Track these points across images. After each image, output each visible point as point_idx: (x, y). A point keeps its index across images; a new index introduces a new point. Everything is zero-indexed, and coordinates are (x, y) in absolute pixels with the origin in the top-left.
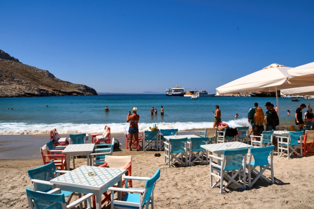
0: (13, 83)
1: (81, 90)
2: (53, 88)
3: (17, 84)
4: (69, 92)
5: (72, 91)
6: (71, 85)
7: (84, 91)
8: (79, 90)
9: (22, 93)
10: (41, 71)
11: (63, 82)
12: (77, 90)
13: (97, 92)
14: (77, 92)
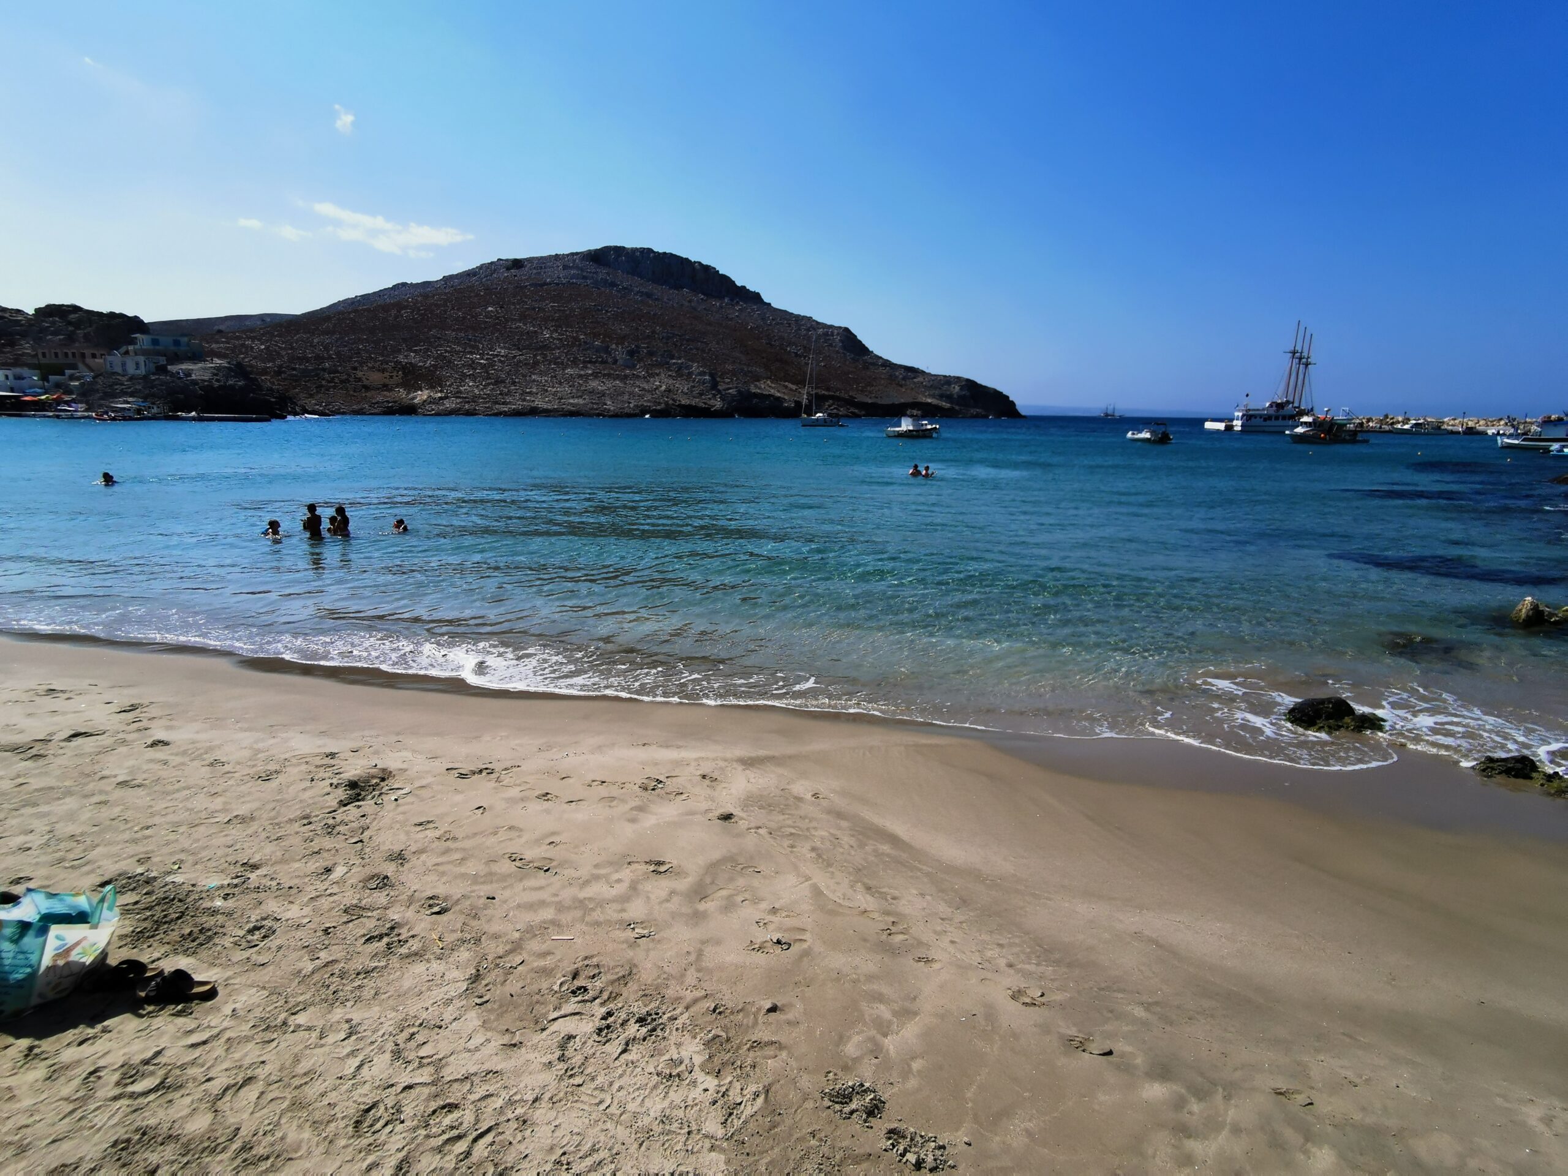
0: (658, 375)
1: (949, 398)
2: (828, 389)
3: (670, 376)
4: (893, 405)
5: (910, 400)
6: (920, 379)
7: (961, 400)
8: (941, 397)
9: (659, 404)
10: (820, 331)
11: (892, 368)
12: (933, 396)
13: (1018, 407)
14: (929, 404)
